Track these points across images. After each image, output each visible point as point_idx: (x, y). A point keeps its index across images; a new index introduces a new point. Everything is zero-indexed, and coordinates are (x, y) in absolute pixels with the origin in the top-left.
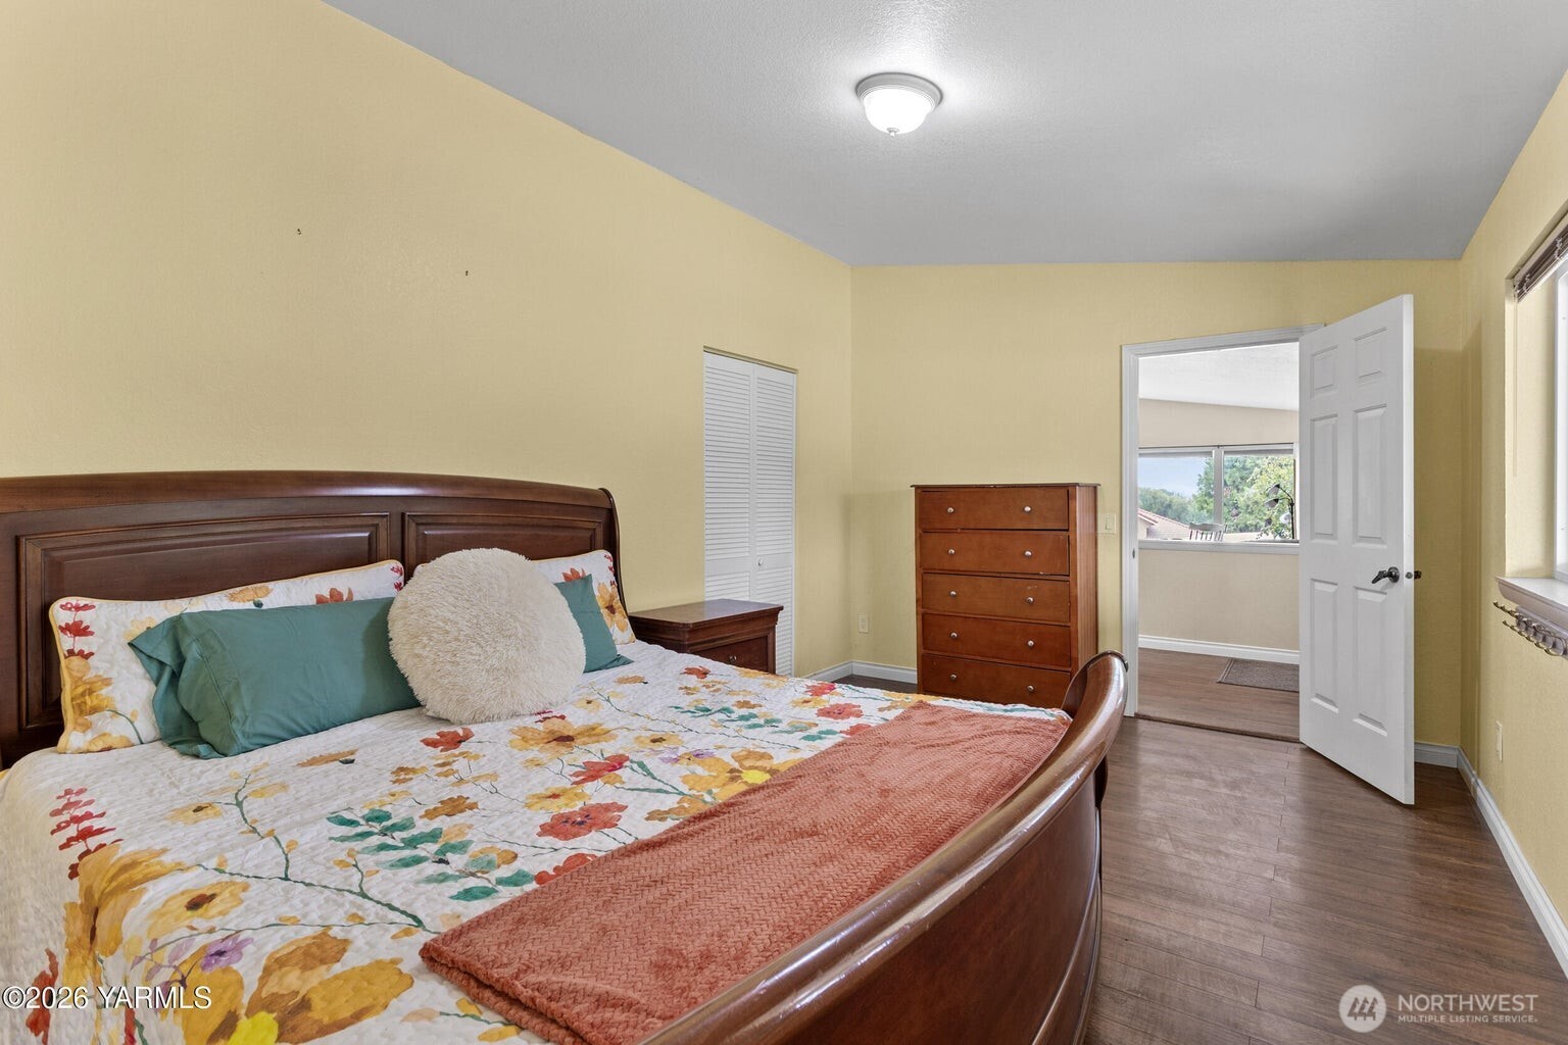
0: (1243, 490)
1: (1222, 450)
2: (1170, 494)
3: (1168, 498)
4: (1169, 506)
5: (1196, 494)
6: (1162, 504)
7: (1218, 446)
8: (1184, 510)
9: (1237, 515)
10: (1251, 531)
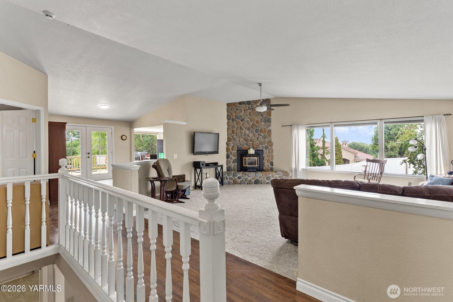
0: (389, 143)
1: (383, 121)
2: (363, 144)
3: (363, 145)
4: (363, 148)
5: (371, 144)
6: (361, 147)
7: (381, 120)
8: (368, 149)
9: (387, 151)
10: (393, 158)
